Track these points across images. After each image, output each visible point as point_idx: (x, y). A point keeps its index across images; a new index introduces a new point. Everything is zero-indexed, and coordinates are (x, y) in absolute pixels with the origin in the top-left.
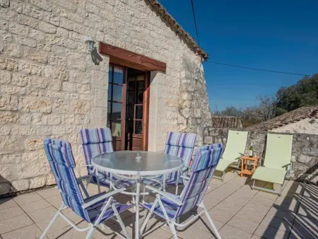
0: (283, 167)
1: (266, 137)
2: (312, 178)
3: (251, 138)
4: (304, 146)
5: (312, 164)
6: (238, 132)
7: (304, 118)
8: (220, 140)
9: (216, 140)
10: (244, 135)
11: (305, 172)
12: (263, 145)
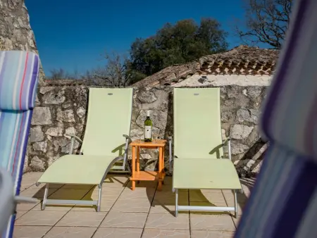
0: (211, 153)
1: (171, 97)
2: (253, 166)
3: (139, 101)
4: (239, 107)
5: (254, 139)
6: (109, 90)
7: (192, 75)
8: (70, 114)
9: (60, 115)
10: (124, 96)
11: (241, 156)
12: (165, 115)
